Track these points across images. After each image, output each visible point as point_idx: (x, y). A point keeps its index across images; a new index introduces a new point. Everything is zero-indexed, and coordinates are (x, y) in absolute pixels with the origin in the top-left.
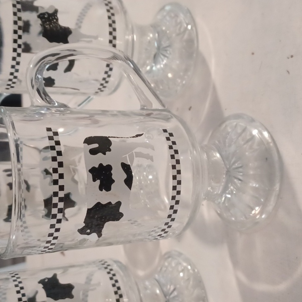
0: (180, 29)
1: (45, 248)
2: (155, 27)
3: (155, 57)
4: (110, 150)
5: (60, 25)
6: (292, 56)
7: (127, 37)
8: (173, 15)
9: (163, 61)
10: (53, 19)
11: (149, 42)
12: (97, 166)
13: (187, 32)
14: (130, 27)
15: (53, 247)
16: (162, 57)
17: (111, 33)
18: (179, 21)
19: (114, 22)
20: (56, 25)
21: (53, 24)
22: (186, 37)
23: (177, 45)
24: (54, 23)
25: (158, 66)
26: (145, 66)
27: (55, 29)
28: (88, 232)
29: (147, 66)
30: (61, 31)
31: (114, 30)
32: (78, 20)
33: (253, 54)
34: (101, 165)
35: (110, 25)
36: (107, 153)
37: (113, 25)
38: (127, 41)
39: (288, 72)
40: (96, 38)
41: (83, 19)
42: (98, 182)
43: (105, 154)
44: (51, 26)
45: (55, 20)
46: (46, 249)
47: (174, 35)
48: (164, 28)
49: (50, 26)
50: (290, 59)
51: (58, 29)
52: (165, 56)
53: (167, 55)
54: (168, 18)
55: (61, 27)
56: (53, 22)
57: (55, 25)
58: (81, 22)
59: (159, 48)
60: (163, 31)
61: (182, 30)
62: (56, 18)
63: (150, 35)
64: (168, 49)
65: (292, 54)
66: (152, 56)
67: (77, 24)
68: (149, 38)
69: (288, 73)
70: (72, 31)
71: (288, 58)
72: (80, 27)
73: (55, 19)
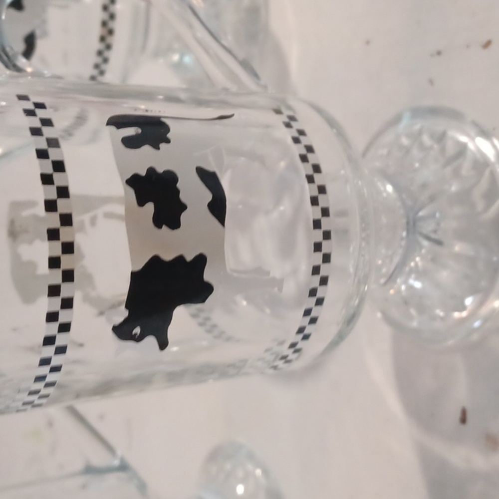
1: (31, 393)
4: (168, 141)
12: (143, 173)
15: (50, 390)
28: (136, 334)
34: (151, 171)
36: (163, 146)
42: (150, 207)
43: (158, 148)
46: (34, 398)
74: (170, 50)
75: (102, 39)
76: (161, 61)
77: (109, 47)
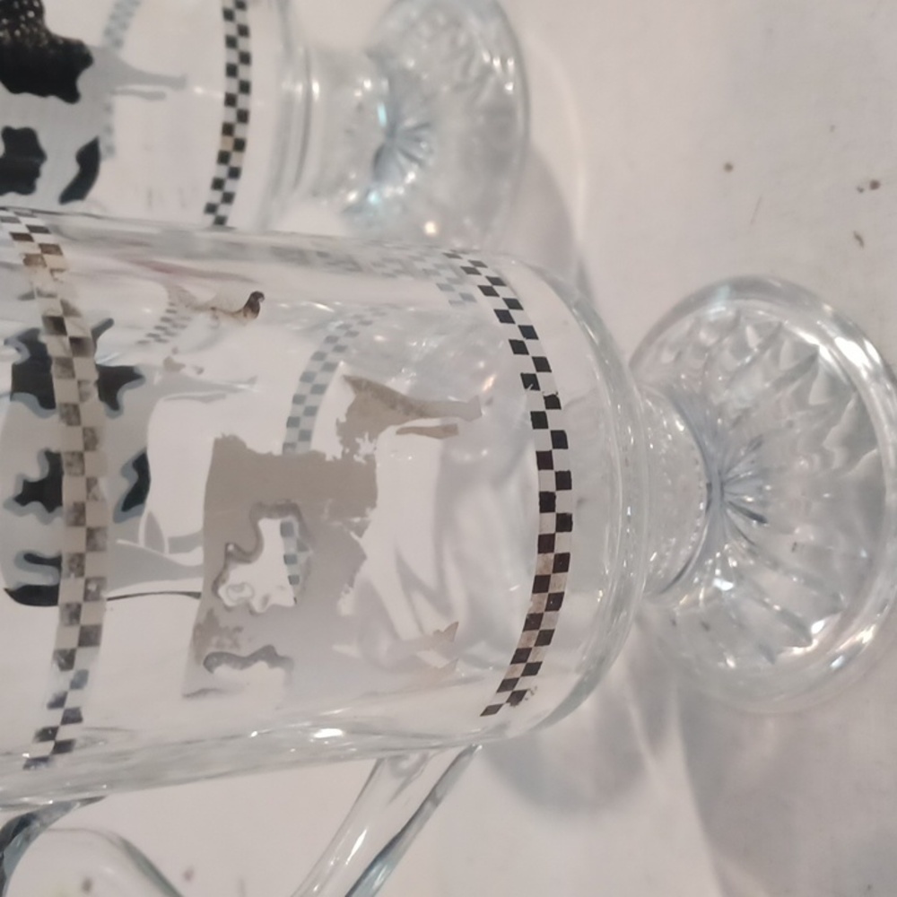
0: (465, 70)
2: (380, 58)
3: (379, 158)
5: (48, 34)
6: (875, 185)
7: (286, 85)
8: (441, 19)
9: (404, 174)
10: (24, 10)
11: (360, 108)
13: (492, 80)
14: (300, 50)
16: (403, 160)
17: (231, 71)
18: (462, 40)
19: (244, 31)
20: (35, 30)
21: (23, 26)
22: (486, 95)
23: (456, 123)
24: (29, 21)
25: (389, 191)
26: (342, 191)
27: (29, 44)
29: (350, 188)
30: (52, 52)
31: (245, 58)
32: (113, 17)
33: (729, 167)
35: (231, 42)
37: (242, 42)
38: (287, 102)
39: (859, 238)
40: (179, 83)
41: (130, 14)
44: (18, 33)
45: (31, 14)
47: (445, 89)
48: (411, 64)
49: (12, 34)
50: (869, 193)
51: (41, 46)
52: (412, 158)
53: (420, 156)
54: (425, 30)
55: (53, 40)
56: (23, 18)
57: (32, 32)
58: (124, 26)
59: (392, 130)
60: (405, 73)
61: (474, 72)
62: (36, 4)
63: (363, 83)
64: (424, 133)
65: (875, 176)
66: (370, 155)
67: (108, 32)
68: (358, 94)
69: (858, 242)
70: (95, 55)
71: (861, 190)
72: (118, 43)
73: (33, 8)
74: (342, 183)
75: (223, 158)
76: (325, 203)
77: (235, 173)
